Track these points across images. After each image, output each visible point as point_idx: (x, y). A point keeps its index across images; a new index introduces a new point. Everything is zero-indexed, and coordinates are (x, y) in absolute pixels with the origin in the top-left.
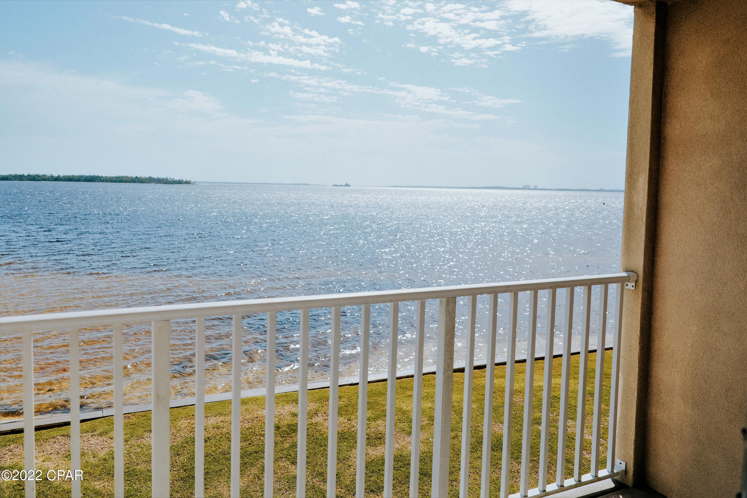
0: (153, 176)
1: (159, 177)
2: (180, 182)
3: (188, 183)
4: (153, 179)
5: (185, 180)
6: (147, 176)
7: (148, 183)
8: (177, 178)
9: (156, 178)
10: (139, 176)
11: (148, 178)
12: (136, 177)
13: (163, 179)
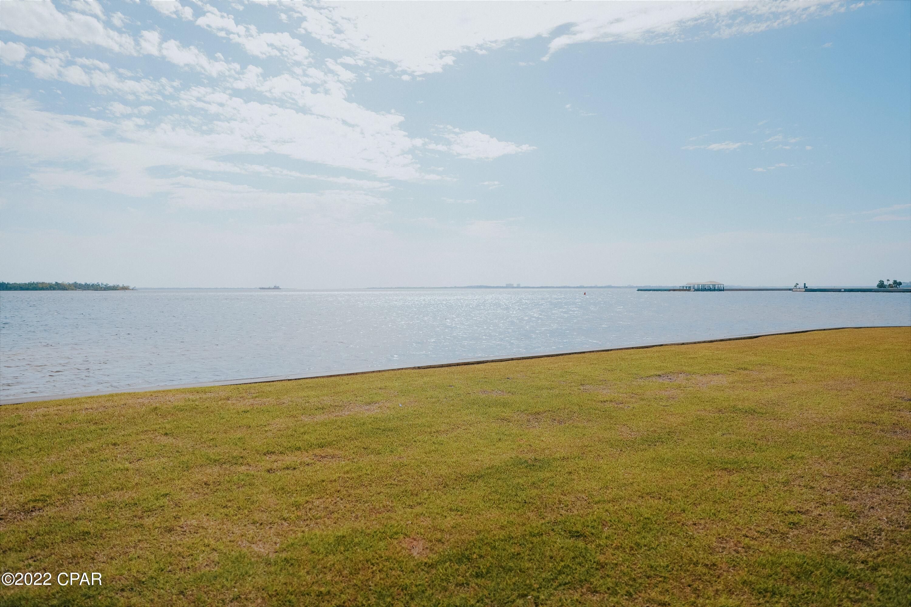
0: (79, 282)
1: (88, 283)
2: (114, 288)
3: (125, 288)
4: (80, 285)
5: (121, 285)
6: (71, 282)
7: (73, 290)
8: (111, 284)
9: (84, 284)
10: (60, 282)
11: (73, 284)
12: (56, 283)
13: (93, 285)
